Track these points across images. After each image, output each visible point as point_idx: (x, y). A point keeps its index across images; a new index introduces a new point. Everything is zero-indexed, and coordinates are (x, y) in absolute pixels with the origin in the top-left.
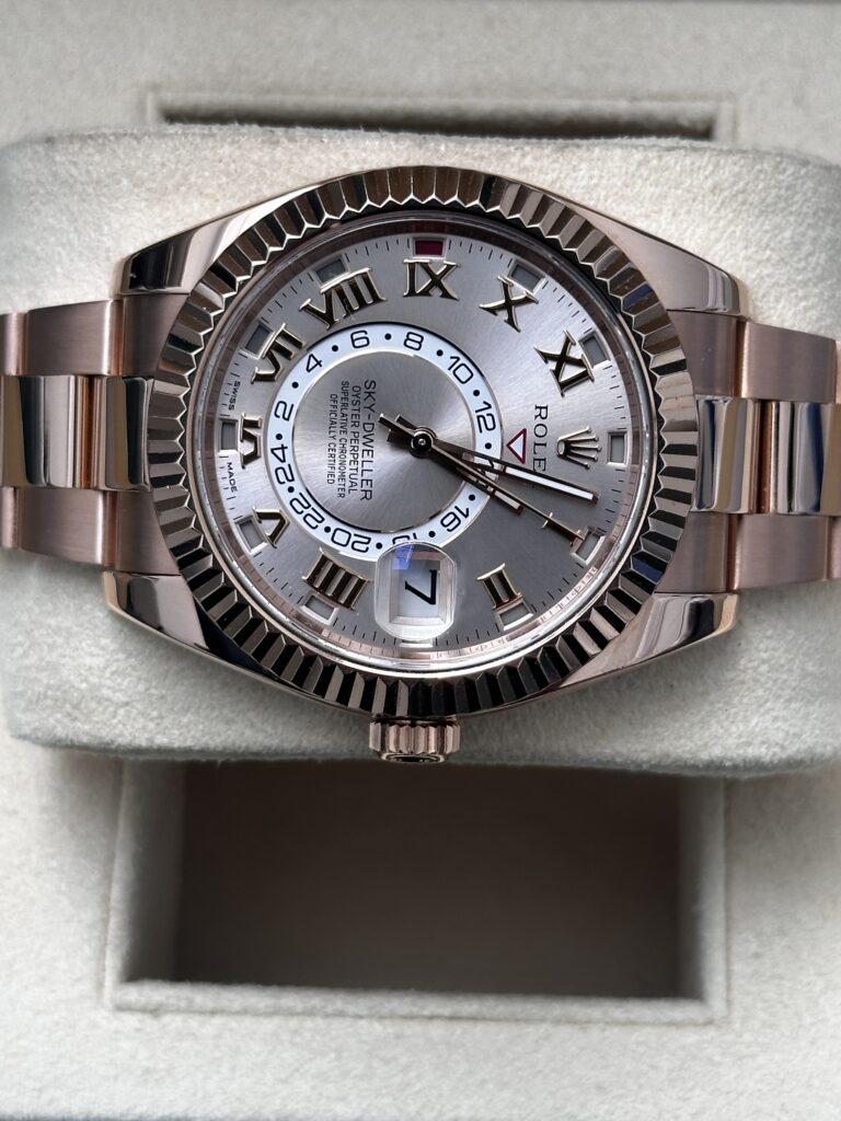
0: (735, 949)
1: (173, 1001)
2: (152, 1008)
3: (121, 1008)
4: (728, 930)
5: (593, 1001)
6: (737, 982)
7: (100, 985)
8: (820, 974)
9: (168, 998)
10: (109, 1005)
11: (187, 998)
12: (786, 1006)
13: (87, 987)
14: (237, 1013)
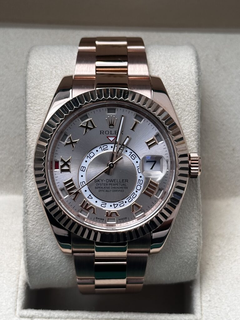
0: (203, 299)
1: (36, 315)
2: (30, 316)
3: (22, 317)
4: (201, 293)
5: (162, 314)
6: (203, 308)
7: (16, 310)
8: (228, 306)
9: (35, 313)
10: (18, 316)
11: (41, 314)
12: (218, 315)
13: (11, 310)
14: (56, 318)
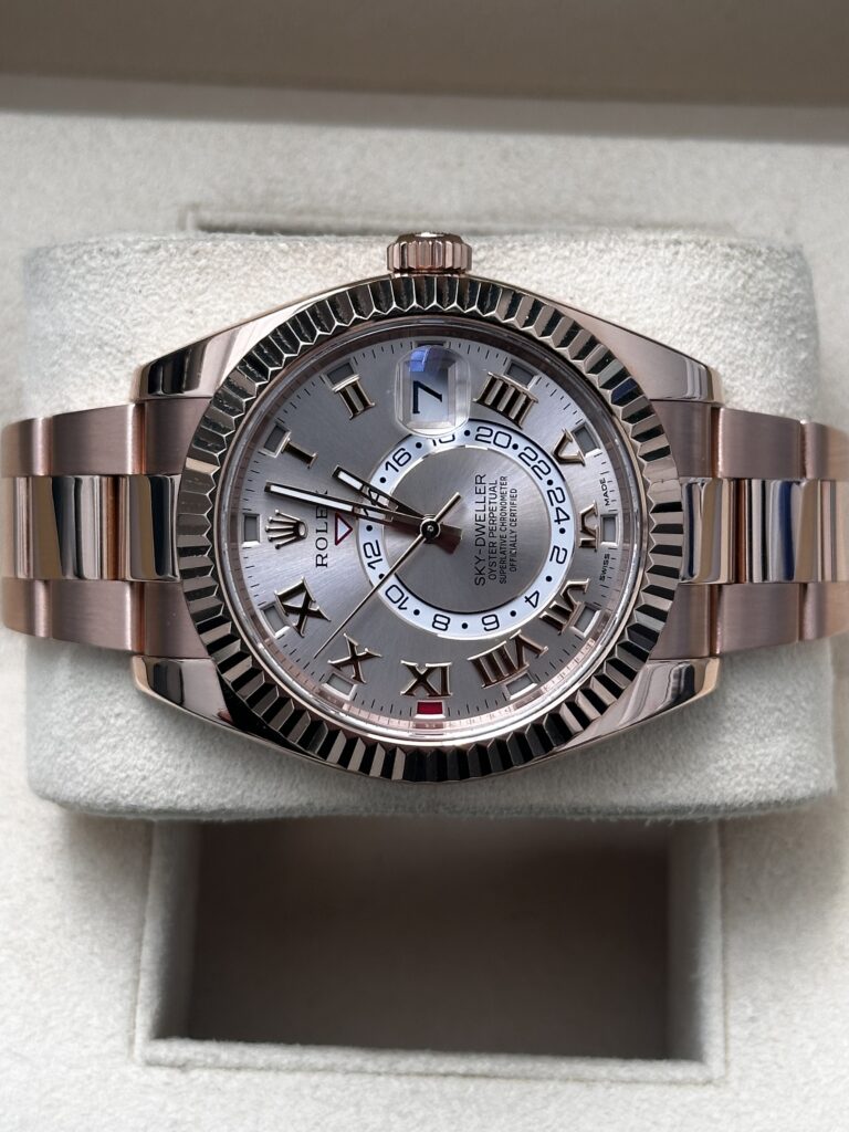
0: (732, 1013)
1: (200, 1057)
2: (181, 1064)
3: (151, 1063)
4: (725, 996)
5: (598, 1061)
6: (733, 1044)
7: (131, 1042)
8: (812, 1038)
9: (196, 1053)
10: (139, 1060)
11: (213, 1055)
12: (781, 1067)
13: (119, 1042)
14: (262, 1069)
